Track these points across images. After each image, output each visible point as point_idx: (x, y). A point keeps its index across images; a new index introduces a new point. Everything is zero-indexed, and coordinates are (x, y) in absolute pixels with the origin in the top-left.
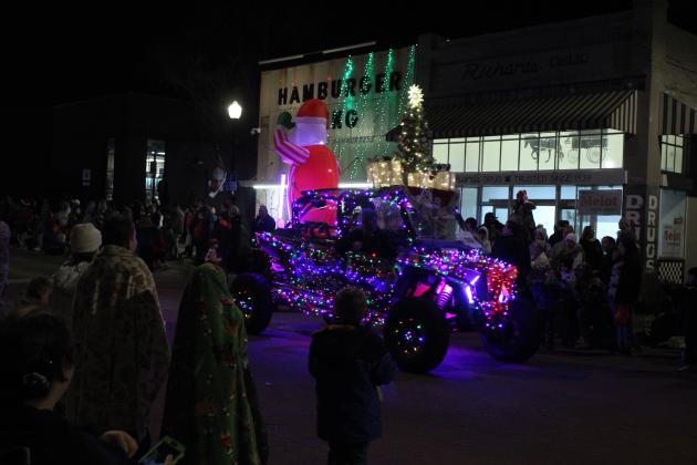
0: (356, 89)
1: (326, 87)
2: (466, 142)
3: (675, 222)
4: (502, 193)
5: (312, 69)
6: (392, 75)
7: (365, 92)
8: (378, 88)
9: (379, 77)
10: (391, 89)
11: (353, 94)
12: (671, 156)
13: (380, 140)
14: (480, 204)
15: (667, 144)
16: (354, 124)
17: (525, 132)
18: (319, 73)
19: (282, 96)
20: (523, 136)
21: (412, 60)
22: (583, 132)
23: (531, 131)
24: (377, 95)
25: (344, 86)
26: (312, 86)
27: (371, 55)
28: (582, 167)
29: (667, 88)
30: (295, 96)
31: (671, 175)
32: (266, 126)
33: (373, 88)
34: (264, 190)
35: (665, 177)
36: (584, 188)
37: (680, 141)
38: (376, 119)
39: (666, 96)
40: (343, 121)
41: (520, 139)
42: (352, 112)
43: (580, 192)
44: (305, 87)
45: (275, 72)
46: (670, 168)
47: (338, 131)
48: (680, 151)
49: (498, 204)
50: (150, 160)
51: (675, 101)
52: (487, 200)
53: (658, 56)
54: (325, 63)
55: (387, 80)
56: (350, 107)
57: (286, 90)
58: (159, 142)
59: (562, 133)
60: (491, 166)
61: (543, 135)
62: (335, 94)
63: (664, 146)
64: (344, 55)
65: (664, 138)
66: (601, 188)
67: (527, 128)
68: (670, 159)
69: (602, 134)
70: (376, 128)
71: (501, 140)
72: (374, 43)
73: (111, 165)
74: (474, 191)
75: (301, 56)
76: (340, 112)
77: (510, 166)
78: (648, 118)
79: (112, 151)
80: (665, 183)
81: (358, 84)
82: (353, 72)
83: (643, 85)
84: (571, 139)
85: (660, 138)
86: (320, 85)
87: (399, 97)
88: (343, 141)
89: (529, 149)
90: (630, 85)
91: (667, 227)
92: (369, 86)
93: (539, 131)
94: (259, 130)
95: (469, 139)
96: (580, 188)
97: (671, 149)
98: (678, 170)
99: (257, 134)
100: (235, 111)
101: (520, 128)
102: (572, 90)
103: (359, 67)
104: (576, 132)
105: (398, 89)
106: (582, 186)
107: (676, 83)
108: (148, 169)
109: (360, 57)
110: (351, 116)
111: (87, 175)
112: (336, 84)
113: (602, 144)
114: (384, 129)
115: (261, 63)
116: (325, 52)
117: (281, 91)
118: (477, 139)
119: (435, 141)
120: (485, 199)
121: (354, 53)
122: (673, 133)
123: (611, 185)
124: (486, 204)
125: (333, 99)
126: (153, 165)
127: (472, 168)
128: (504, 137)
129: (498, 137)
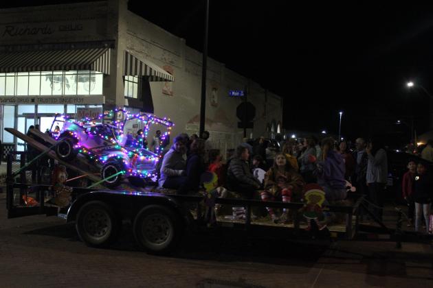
2: (6, 76)
3: (134, 127)
4: (30, 109)
12: (131, 88)
14: (16, 116)
15: (128, 81)
17: (46, 70)
20: (42, 74)
22: (79, 72)
23: (50, 70)
28: (78, 94)
29: (128, 48)
31: (130, 100)
35: (127, 100)
36: (80, 107)
37: (136, 79)
39: (127, 53)
41: (41, 75)
43: (79, 109)
46: (130, 95)
48: (136, 86)
49: (28, 116)
51: (132, 56)
52: (21, 114)
53: (122, 29)
59: (67, 73)
60: (22, 92)
61: (55, 73)
63: (126, 82)
65: (126, 78)
66: (91, 107)
68: (130, 90)
69: (90, 74)
71: (29, 76)
74: (13, 108)
77: (34, 92)
78: (116, 66)
80: (127, 104)
83: (113, 45)
84: (74, 76)
85: (124, 77)
89: (49, 82)
90: (106, 45)
91: (129, 130)
95: (8, 74)
96: (77, 106)
97: (131, 84)
98: (135, 96)
102: (73, 46)
104: (75, 72)
106: (78, 105)
107: (133, 46)
113: (91, 80)
118: (13, 74)
120: (20, 113)
122: (131, 75)
123: (96, 105)
124: (20, 116)
127: (10, 93)
128: (31, 74)
129: (27, 74)
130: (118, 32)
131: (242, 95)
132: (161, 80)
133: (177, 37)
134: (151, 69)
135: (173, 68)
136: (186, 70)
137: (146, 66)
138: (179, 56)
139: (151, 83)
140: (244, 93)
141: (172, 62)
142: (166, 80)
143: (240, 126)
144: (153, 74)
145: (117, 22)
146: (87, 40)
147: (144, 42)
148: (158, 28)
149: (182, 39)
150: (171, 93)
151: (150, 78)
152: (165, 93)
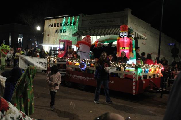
0: (66, 25)
1: (59, 24)
5: (56, 20)
6: (74, 22)
7: (67, 26)
8: (70, 25)
9: (71, 22)
10: (73, 25)
11: (65, 26)
13: (71, 36)
16: (65, 32)
17: (101, 35)
18: (58, 21)
19: (49, 25)
21: (78, 19)
23: (103, 35)
24: (70, 26)
25: (63, 24)
26: (56, 24)
27: (69, 18)
30: (52, 26)
32: (45, 32)
33: (69, 25)
34: (45, 46)
38: (70, 32)
40: (63, 32)
42: (65, 30)
44: (54, 24)
45: (48, 20)
47: (61, 34)
50: (19, 39)
53: (129, 21)
54: (59, 19)
55: (72, 23)
56: (64, 29)
57: (50, 24)
58: (21, 35)
62: (61, 26)
64: (63, 17)
67: (102, 35)
70: (70, 33)
72: (70, 15)
73: (10, 39)
75: (54, 17)
76: (62, 30)
79: (10, 36)
81: (66, 24)
82: (65, 21)
86: (58, 24)
87: (75, 27)
88: (63, 36)
92: (69, 24)
93: (104, 35)
94: (44, 33)
99: (43, 34)
100: (39, 28)
101: (100, 35)
102: (112, 27)
103: (67, 20)
105: (75, 25)
108: (19, 41)
109: (67, 18)
110: (64, 31)
111: (4, 41)
112: (61, 24)
114: (72, 34)
115: (45, 18)
116: (59, 16)
117: (49, 24)
119: (82, 37)
121: (65, 17)
125: (61, 27)
126: (20, 40)
128: (97, 36)
129: (96, 36)
130: (127, 22)
131: (174, 45)
132: (142, 39)
133: (147, 24)
134: (139, 35)
135: (146, 34)
136: (150, 35)
137: (137, 34)
138: (148, 30)
139: (138, 40)
140: (174, 44)
141: (145, 33)
142: (144, 39)
143: (172, 56)
144: (140, 37)
145: (128, 18)
146: (117, 25)
147: (136, 26)
148: (141, 20)
149: (149, 24)
150: (145, 43)
151: (138, 38)
152: (143, 44)
